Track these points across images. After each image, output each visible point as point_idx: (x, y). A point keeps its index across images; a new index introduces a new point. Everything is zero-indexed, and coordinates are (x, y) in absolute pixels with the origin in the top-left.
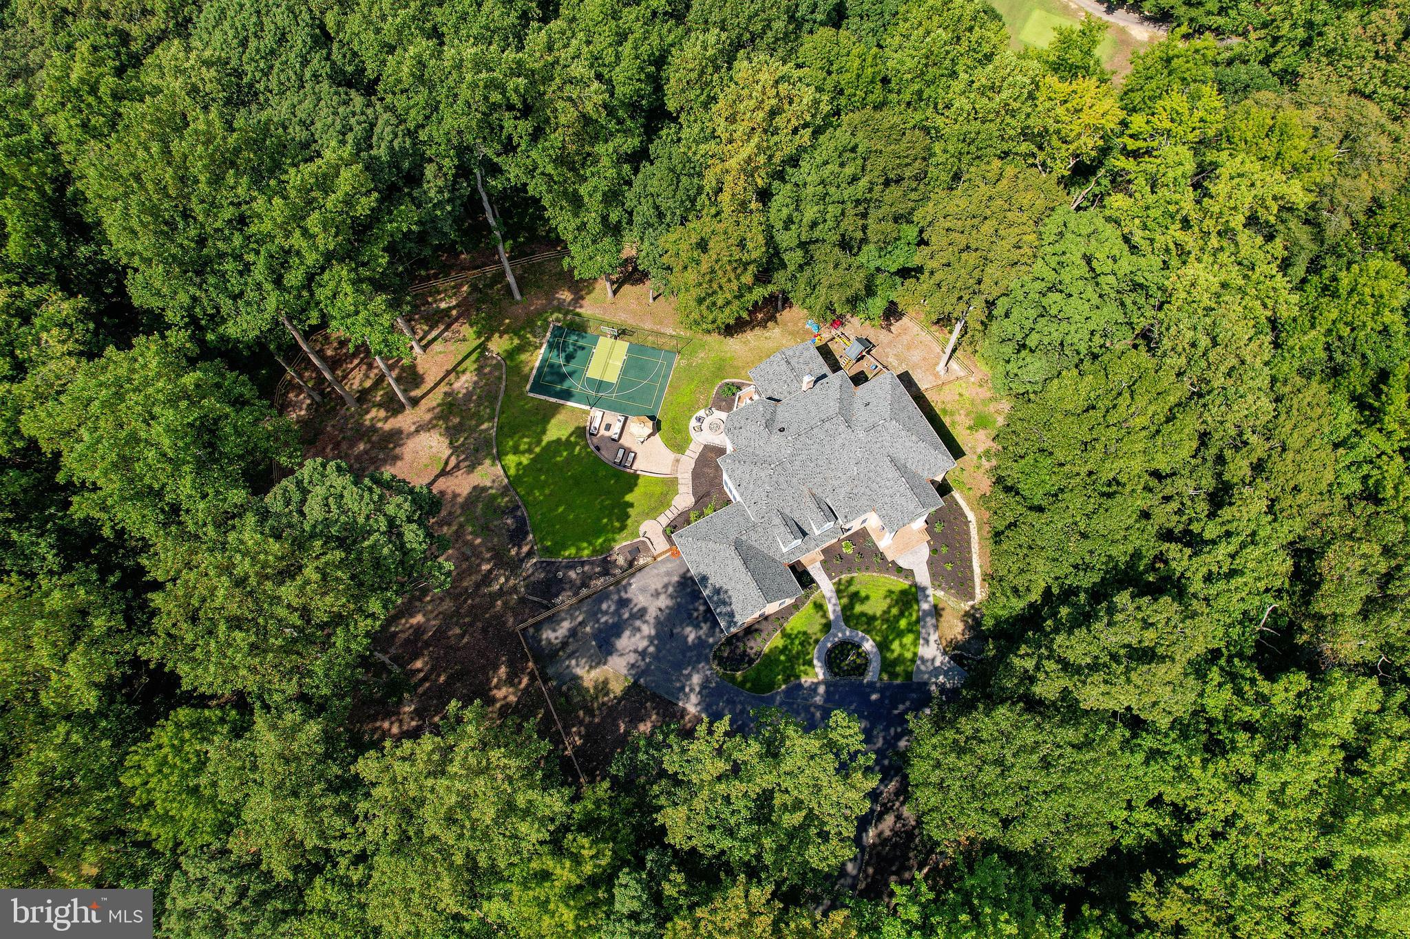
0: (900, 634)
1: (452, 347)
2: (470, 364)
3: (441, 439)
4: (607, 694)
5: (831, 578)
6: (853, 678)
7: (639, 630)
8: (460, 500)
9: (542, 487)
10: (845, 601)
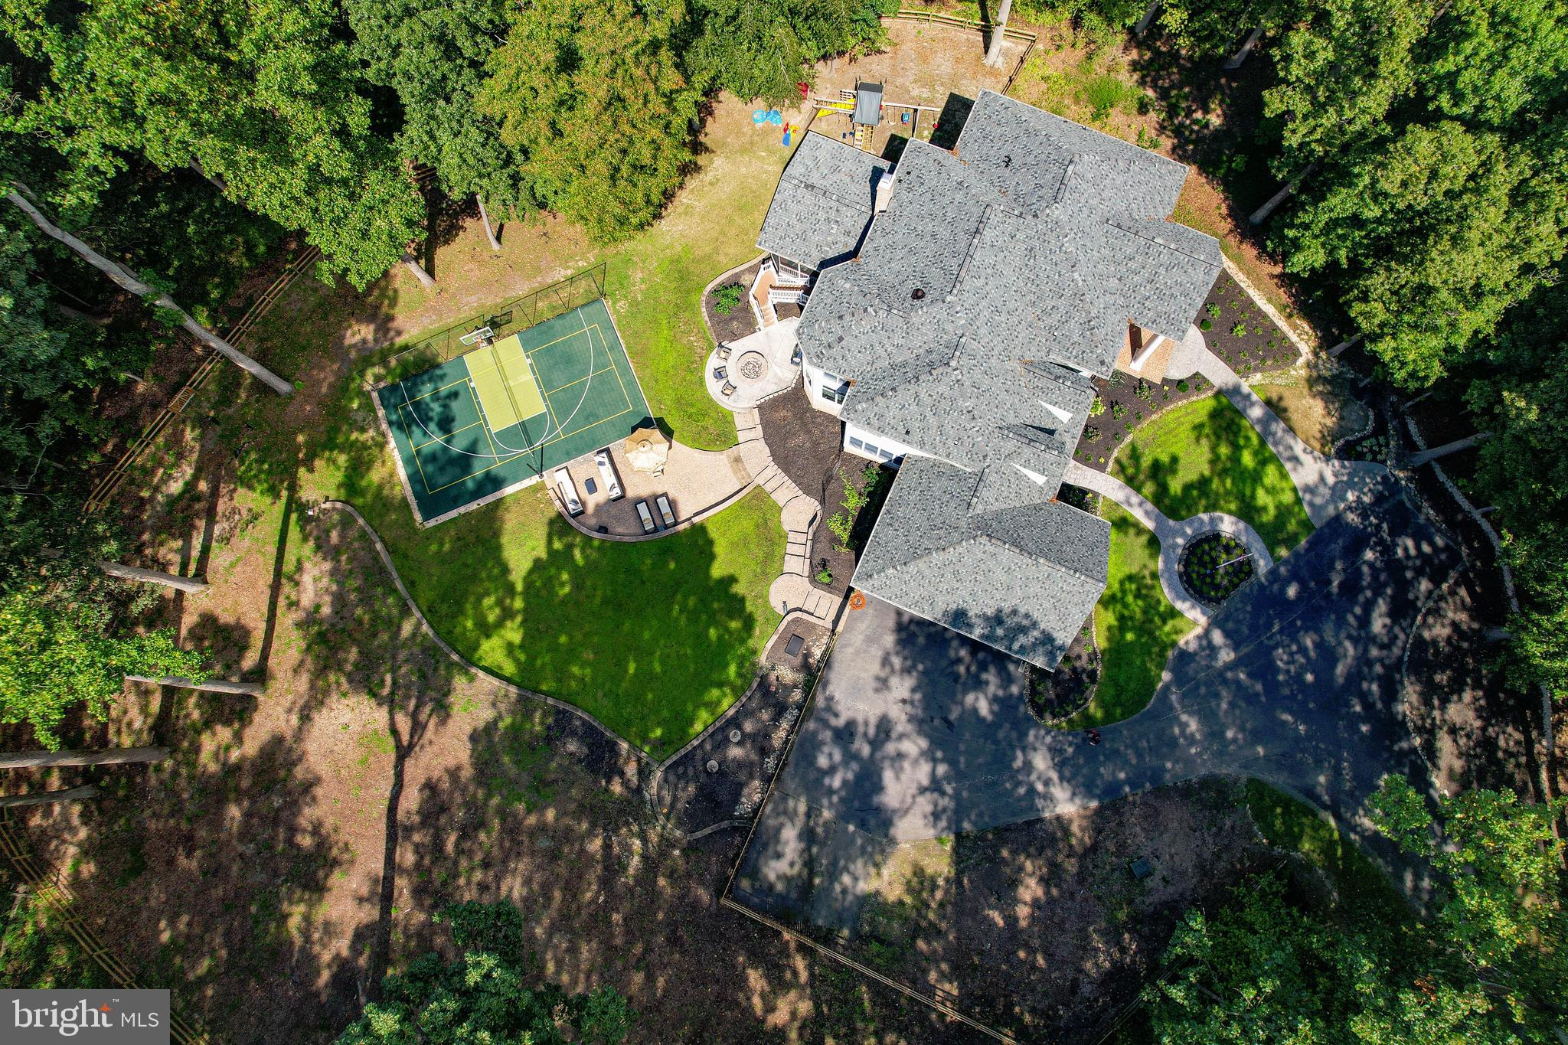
0: (1256, 477)
1: (244, 542)
2: (298, 549)
3: (352, 700)
4: (934, 887)
5: (1102, 468)
6: (1244, 586)
7: (900, 756)
8: (467, 773)
9: (572, 653)
10: (1149, 488)
